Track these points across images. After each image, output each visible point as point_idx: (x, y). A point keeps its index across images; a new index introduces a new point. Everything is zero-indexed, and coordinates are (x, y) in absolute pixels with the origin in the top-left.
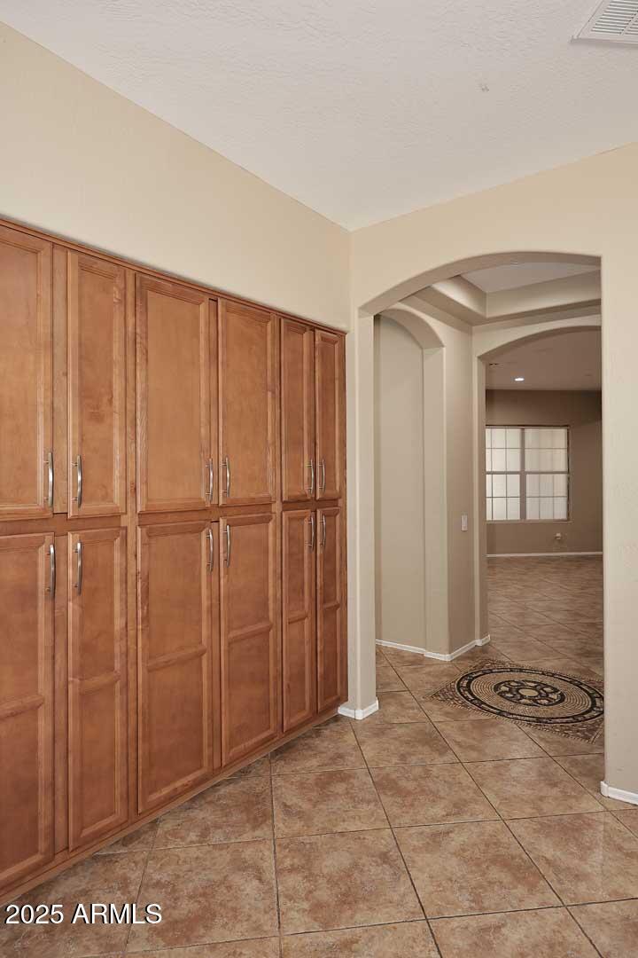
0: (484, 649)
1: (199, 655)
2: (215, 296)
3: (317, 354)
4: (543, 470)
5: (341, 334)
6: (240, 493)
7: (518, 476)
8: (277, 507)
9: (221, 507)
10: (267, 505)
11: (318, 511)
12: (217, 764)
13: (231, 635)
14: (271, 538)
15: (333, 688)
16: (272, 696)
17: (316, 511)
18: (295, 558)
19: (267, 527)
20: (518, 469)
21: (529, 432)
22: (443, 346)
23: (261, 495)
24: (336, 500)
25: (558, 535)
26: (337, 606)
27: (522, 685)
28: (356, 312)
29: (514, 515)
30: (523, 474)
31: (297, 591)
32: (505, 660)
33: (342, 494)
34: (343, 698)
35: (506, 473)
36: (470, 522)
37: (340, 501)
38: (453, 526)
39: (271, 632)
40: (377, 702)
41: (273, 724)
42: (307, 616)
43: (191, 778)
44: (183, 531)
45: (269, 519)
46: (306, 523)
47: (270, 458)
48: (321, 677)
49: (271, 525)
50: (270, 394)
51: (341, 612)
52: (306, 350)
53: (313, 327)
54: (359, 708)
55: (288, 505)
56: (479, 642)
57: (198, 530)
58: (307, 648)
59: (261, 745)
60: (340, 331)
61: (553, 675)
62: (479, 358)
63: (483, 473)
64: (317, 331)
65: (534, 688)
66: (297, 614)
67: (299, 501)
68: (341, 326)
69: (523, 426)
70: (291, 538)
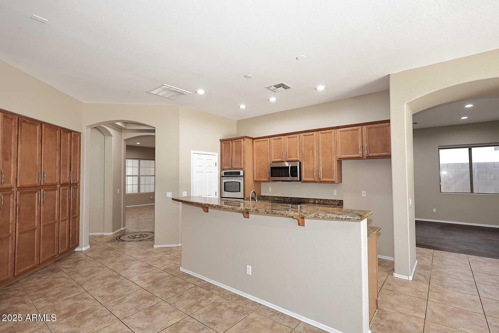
0: (124, 230)
1: (34, 229)
2: (41, 123)
3: (72, 139)
4: (147, 175)
5: (80, 133)
6: (48, 182)
7: (137, 177)
8: (58, 186)
9: (42, 186)
10: (55, 185)
11: (72, 187)
12: (38, 263)
13: (44, 224)
14: (57, 195)
15: (74, 241)
16: (56, 243)
17: (71, 187)
18: (64, 202)
19: (56, 192)
20: (137, 174)
21: (141, 161)
22: (112, 136)
23: (54, 182)
24: (77, 184)
25: (152, 197)
26: (77, 216)
27: (136, 235)
28: (85, 128)
29: (136, 191)
30: (139, 176)
31: (64, 211)
32: (131, 231)
33: (79, 182)
34: (77, 245)
35: (133, 176)
36: (120, 191)
37: (78, 184)
38: (115, 193)
39: (56, 224)
40: (89, 246)
41: (56, 251)
42: (67, 219)
43: (31, 266)
44: (31, 192)
45: (56, 190)
46: (68, 190)
47: (57, 171)
48: (71, 238)
49: (57, 191)
50: (57, 152)
51: (78, 218)
52: (69, 139)
53: (71, 131)
54: (83, 247)
55: (62, 185)
56: (122, 229)
57: (35, 192)
58: (67, 229)
59: (53, 257)
60: (79, 132)
61: (145, 232)
62: (124, 140)
63: (125, 176)
64: (72, 133)
65: (139, 235)
66: (65, 218)
67: (65, 184)
68: (80, 131)
69: (139, 159)
70: (63, 195)
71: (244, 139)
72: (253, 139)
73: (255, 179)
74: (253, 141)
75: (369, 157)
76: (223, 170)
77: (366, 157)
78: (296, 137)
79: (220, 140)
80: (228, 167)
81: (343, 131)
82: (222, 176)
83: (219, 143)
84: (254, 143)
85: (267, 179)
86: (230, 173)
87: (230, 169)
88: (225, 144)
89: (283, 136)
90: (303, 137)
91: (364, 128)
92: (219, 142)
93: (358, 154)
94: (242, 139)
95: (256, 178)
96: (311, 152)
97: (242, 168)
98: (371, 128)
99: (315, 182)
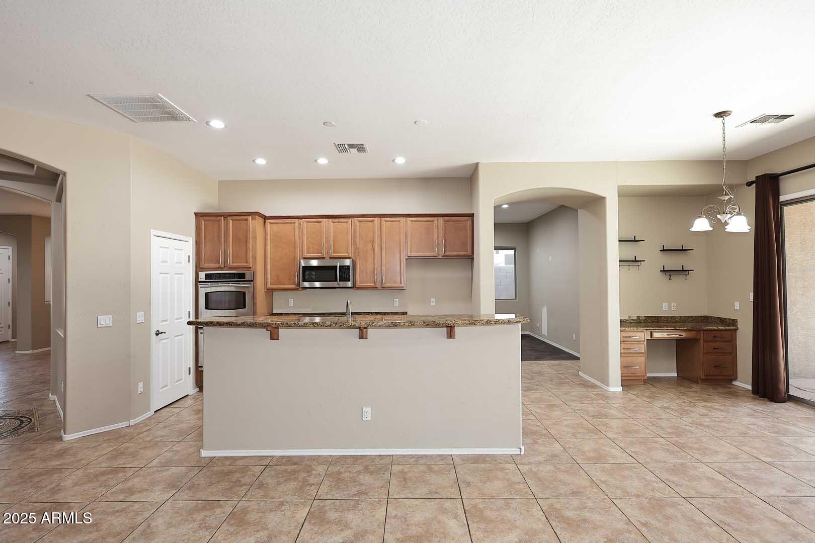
71: (253, 216)
72: (265, 218)
73: (269, 286)
74: (265, 222)
75: (445, 257)
76: (202, 269)
77: (443, 256)
78: (347, 222)
79: (195, 213)
80: (217, 265)
81: (415, 221)
82: (197, 282)
83: (193, 219)
84: (268, 226)
85: (295, 286)
86: (220, 276)
87: (221, 269)
88: (206, 222)
89: (323, 218)
90: (358, 225)
91: (441, 220)
92: (194, 216)
93: (433, 252)
94: (251, 217)
95: (271, 285)
96: (370, 246)
97: (250, 268)
98: (449, 221)
99: (375, 288)
